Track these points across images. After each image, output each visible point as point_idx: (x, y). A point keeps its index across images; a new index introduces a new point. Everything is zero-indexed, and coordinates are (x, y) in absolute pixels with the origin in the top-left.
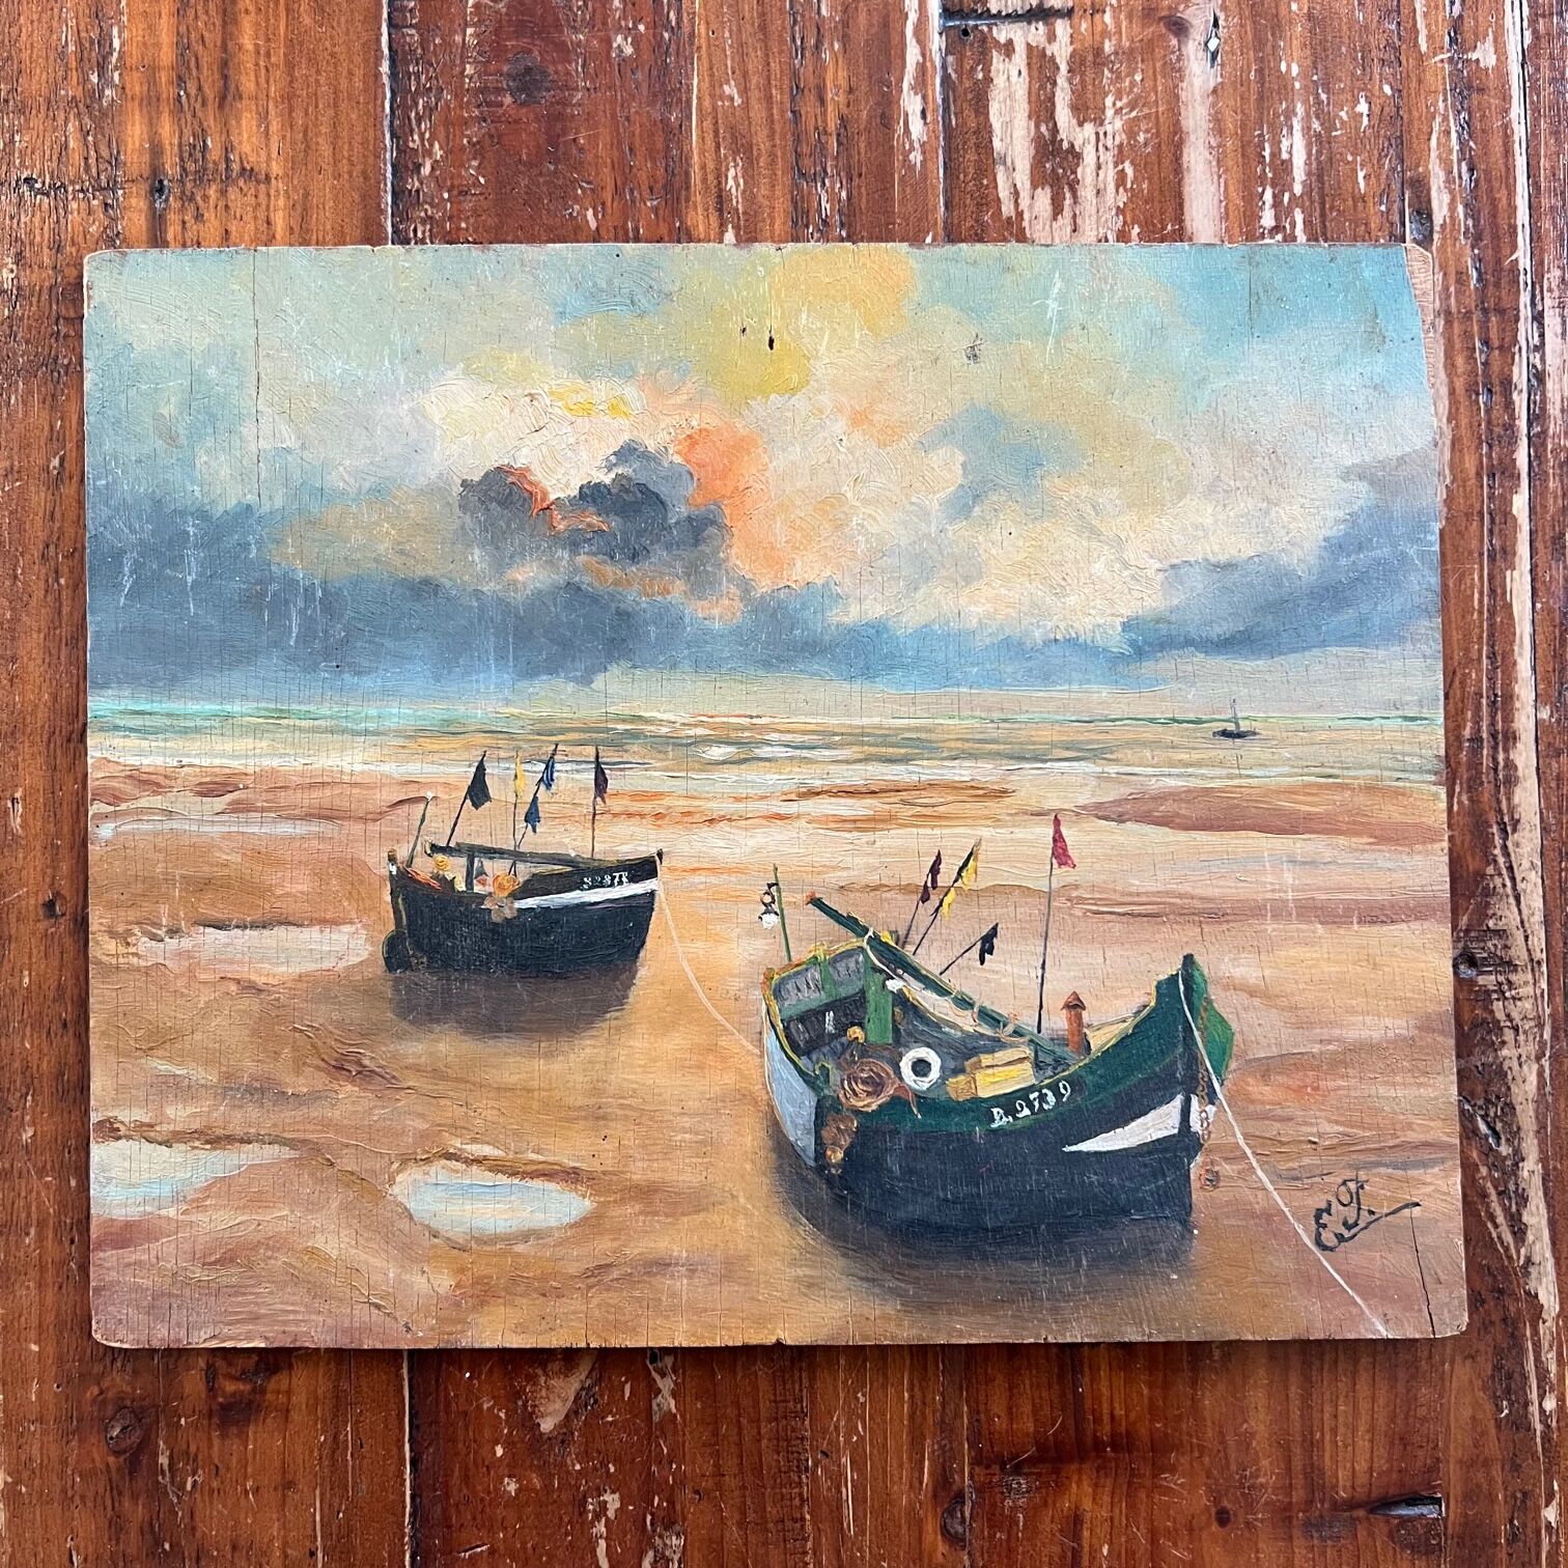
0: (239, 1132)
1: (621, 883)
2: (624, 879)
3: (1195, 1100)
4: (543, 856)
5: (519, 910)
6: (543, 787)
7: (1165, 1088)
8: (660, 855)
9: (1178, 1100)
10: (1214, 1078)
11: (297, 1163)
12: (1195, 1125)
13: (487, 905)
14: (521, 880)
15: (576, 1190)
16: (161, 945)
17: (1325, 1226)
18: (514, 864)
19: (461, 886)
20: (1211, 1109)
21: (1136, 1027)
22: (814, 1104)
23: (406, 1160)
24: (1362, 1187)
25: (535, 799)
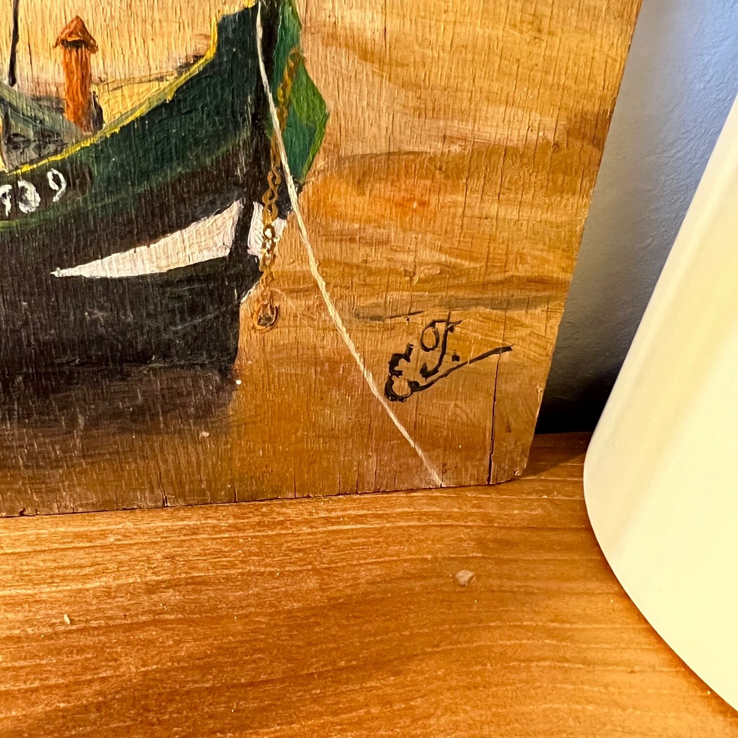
3: (258, 212)
7: (218, 191)
9: (235, 208)
10: (290, 180)
12: (255, 246)
17: (400, 373)
20: (280, 225)
21: (179, 90)
24: (452, 329)
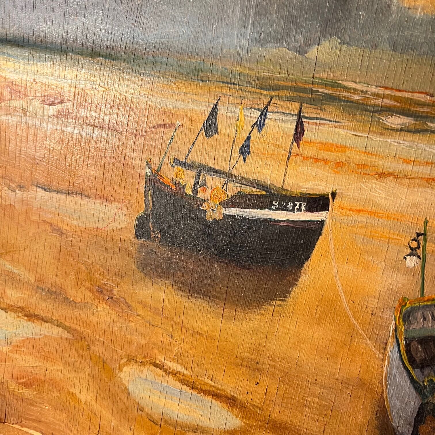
0: (43, 314)
1: (300, 210)
2: (303, 208)
4: (247, 180)
5: (225, 215)
6: (256, 129)
8: (334, 194)
11: (70, 342)
13: (204, 207)
14: (230, 195)
15: (232, 411)
16: (13, 193)
18: (227, 182)
19: (189, 191)
22: (418, 405)
23: (131, 359)
25: (249, 137)
